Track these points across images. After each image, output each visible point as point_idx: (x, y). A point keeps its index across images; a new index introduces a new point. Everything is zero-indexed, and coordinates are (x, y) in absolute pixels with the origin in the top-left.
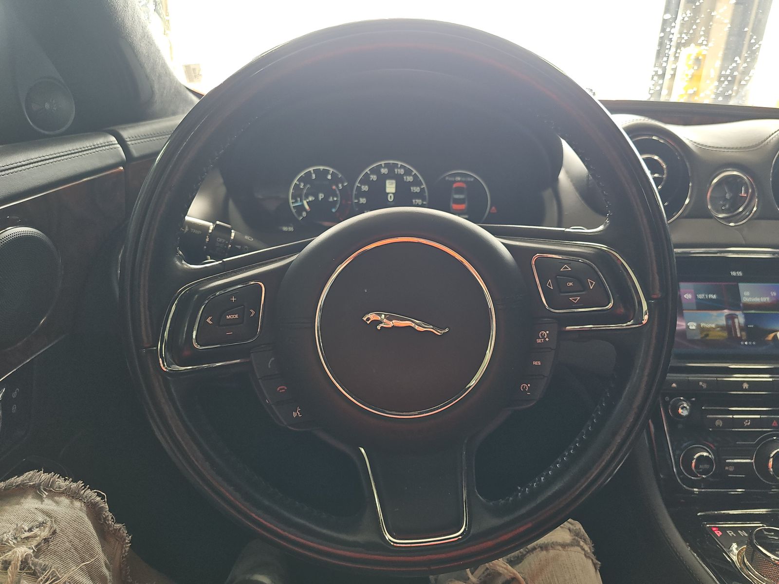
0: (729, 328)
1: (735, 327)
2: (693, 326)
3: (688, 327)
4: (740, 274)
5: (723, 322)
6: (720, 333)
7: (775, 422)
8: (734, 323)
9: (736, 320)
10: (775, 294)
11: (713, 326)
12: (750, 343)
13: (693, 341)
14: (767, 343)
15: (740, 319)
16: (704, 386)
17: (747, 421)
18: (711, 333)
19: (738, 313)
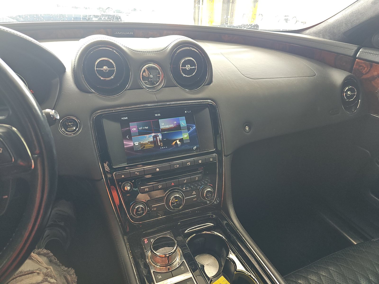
0: (155, 142)
1: (158, 141)
2: (137, 144)
3: (134, 145)
4: (159, 115)
5: (151, 139)
6: (150, 145)
7: (173, 183)
8: (157, 139)
9: (158, 138)
10: (176, 122)
11: (147, 142)
12: (165, 147)
13: (137, 151)
14: (172, 146)
15: (160, 137)
16: (138, 174)
17: (160, 186)
18: (146, 146)
19: (158, 134)
